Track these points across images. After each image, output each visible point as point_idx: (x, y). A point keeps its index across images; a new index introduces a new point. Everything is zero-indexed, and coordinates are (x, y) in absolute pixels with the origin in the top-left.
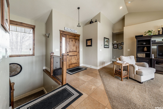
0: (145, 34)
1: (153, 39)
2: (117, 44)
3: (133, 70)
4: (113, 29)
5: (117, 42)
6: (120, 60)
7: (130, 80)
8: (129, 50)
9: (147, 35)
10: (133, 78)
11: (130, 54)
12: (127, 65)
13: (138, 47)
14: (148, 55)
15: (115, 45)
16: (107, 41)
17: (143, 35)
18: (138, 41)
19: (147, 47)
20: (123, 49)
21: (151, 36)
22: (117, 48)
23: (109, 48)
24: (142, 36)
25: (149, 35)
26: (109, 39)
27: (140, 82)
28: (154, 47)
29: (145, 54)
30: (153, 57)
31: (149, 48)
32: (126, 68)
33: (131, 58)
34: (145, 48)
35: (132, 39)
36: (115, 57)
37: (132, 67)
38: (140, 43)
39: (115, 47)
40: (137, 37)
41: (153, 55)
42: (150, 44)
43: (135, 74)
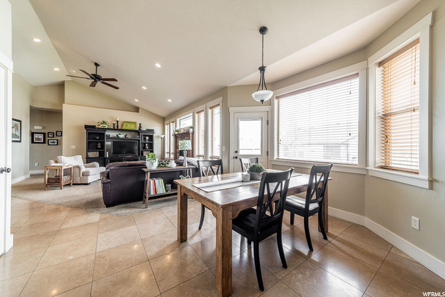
0: (99, 125)
1: (107, 133)
2: (44, 134)
3: (78, 172)
4: (32, 99)
5: (44, 128)
6: (56, 162)
7: (74, 186)
8: (73, 147)
9: (101, 126)
10: (80, 183)
11: (75, 153)
12: (70, 167)
13: (89, 143)
14: (102, 154)
15: (36, 136)
16: (16, 125)
18: (89, 134)
19: (101, 142)
20: (61, 144)
21: (105, 130)
22: (44, 142)
23: (20, 141)
24: (94, 127)
25: (103, 127)
26: (20, 121)
27: (87, 184)
28: (108, 143)
29: (98, 153)
30: (107, 156)
31: (103, 144)
32: (68, 172)
33: (76, 159)
34: (99, 144)
35: (78, 128)
36: (36, 164)
37: (78, 169)
38: (91, 136)
39: (39, 139)
40: (87, 127)
41: (107, 152)
42: (104, 139)
43: (81, 176)
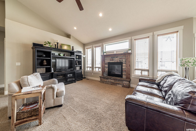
0: (45, 45)
1: (53, 51)
3: (51, 93)
9: (47, 45)
10: (52, 105)
17: (43, 45)
21: (51, 48)
24: (41, 46)
25: (49, 46)
29: (45, 69)
30: (53, 71)
34: (45, 61)
37: (51, 90)
41: (52, 68)
43: (55, 97)
